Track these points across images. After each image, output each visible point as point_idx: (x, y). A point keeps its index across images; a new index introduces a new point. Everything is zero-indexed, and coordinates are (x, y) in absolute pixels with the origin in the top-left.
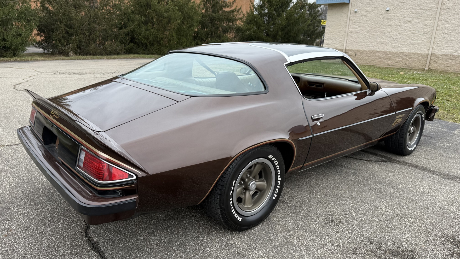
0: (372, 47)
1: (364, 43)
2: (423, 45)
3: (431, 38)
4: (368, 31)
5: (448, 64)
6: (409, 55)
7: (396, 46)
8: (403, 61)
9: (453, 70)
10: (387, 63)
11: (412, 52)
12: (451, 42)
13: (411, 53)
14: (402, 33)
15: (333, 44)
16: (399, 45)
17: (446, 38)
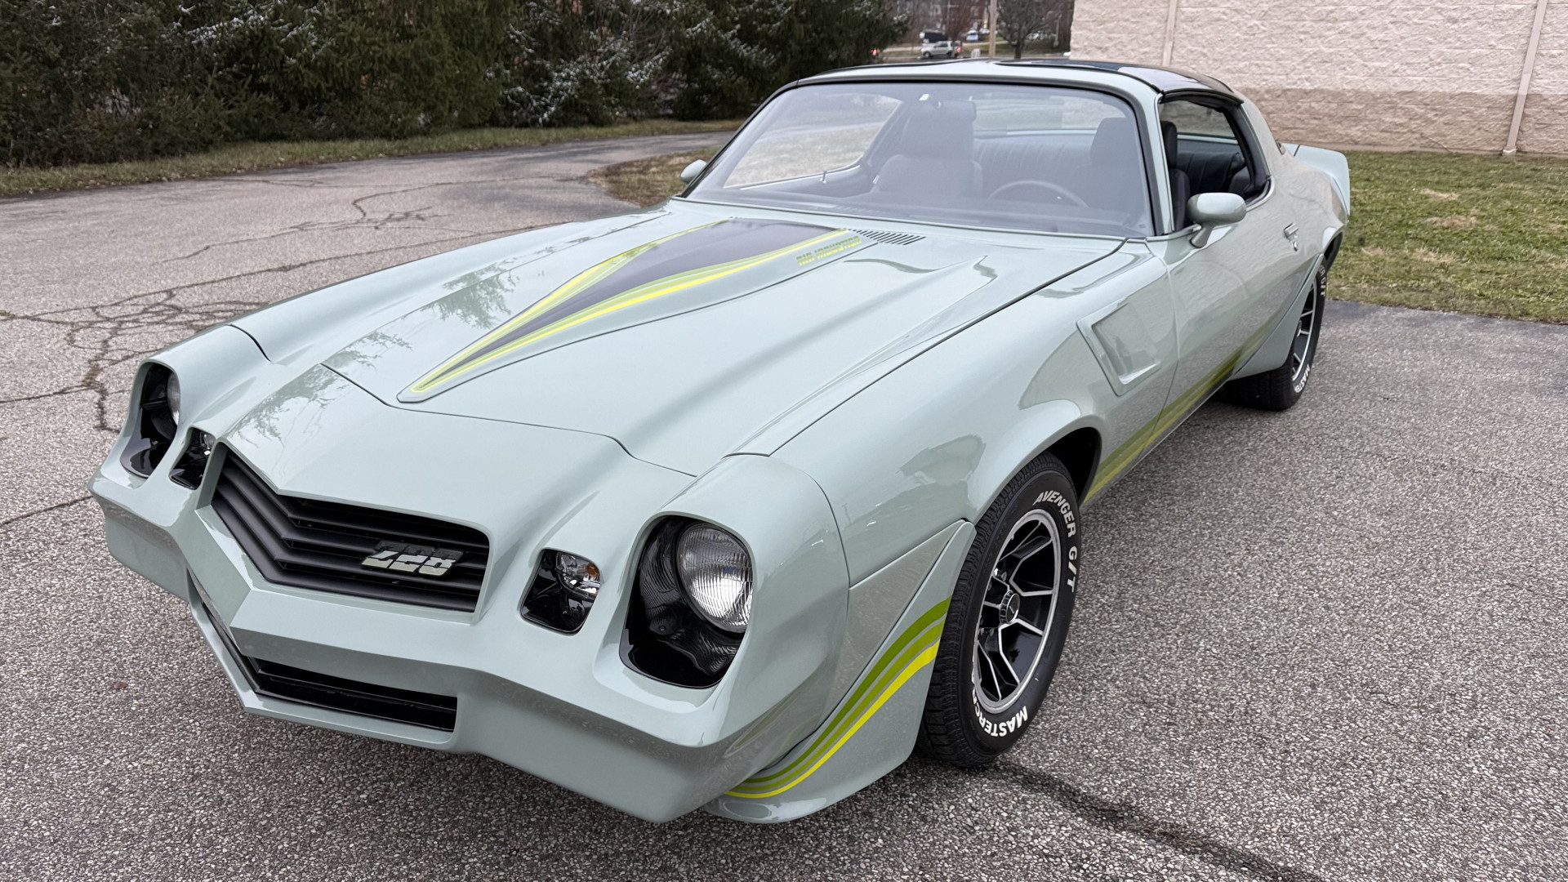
0: (1283, 77)
1: (1247, 63)
2: (1492, 62)
3: (1528, 38)
6: (1437, 104)
7: (1383, 69)
8: (1413, 125)
10: (1347, 135)
11: (1447, 91)
13: (1444, 93)
14: (1405, 20)
16: (1396, 66)
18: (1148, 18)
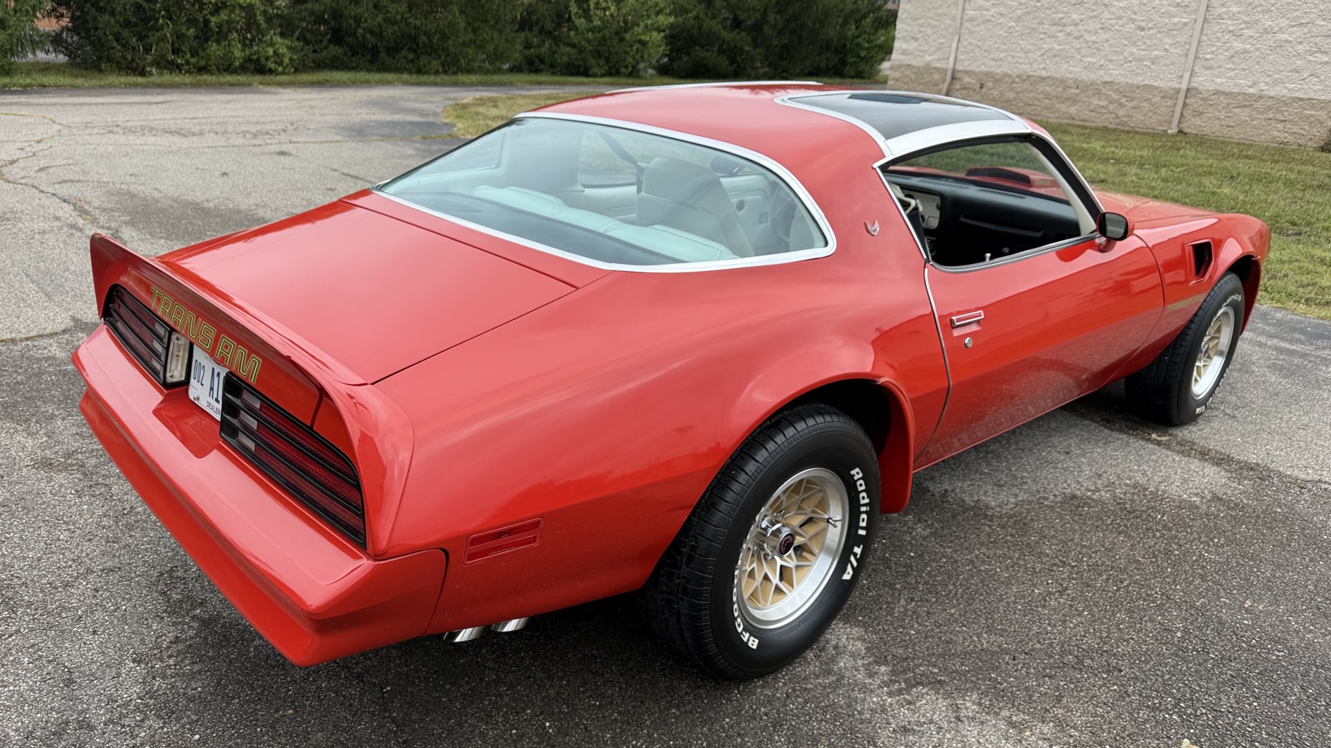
0: (1028, 66)
1: (1005, 54)
2: (1166, 62)
3: (1190, 44)
4: (1019, 17)
5: (1232, 120)
6: (1128, 92)
7: (1094, 63)
8: (1111, 107)
9: (1242, 135)
10: (1067, 112)
11: (1135, 82)
12: (1242, 56)
13: (1133, 84)
14: (1110, 27)
15: (918, 53)
16: (1102, 62)
17: (1229, 45)
18: (945, 17)
